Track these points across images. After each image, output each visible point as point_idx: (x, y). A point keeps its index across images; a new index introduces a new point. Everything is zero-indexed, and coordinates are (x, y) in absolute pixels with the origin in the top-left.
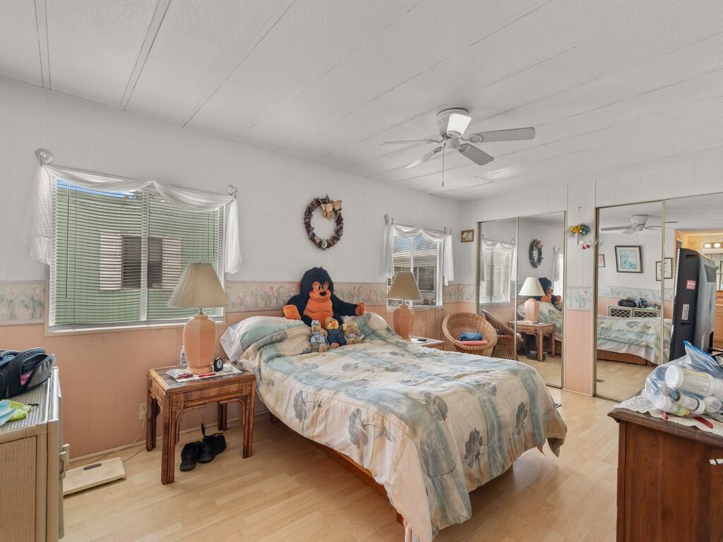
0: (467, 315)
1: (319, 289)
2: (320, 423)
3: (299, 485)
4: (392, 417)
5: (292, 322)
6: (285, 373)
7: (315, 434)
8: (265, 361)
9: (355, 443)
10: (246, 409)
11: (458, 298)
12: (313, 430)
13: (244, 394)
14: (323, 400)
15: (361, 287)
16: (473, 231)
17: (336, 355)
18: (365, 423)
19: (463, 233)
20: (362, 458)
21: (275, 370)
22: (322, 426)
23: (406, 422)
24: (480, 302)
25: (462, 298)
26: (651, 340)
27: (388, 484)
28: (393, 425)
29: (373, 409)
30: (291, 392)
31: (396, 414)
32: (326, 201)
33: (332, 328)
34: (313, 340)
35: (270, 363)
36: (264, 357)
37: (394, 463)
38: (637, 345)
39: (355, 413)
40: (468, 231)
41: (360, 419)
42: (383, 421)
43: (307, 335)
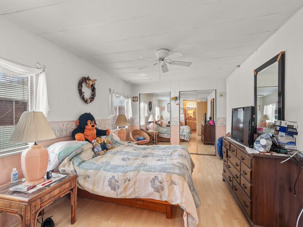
0: (137, 130)
1: (90, 124)
2: (130, 188)
3: (116, 224)
4: (174, 175)
5: (82, 142)
6: (95, 169)
7: (127, 195)
8: (77, 166)
9: (157, 192)
10: (73, 195)
11: (132, 124)
12: (125, 193)
13: (72, 187)
14: (131, 177)
15: (102, 122)
16: (137, 97)
17: (112, 155)
18: (161, 181)
19: (133, 98)
20: (161, 197)
21: (87, 169)
22: (132, 190)
23: (181, 176)
24: (141, 124)
25: (134, 124)
26: (185, 134)
27: (182, 203)
28: (176, 178)
29: (164, 174)
30: (104, 178)
31: (175, 174)
32: (88, 79)
33: (101, 142)
34: (96, 150)
35: (81, 166)
36: (76, 164)
37: (181, 193)
38: (182, 135)
39: (154, 178)
40: (136, 97)
41: (158, 180)
42: (171, 178)
43: (92, 148)
